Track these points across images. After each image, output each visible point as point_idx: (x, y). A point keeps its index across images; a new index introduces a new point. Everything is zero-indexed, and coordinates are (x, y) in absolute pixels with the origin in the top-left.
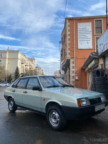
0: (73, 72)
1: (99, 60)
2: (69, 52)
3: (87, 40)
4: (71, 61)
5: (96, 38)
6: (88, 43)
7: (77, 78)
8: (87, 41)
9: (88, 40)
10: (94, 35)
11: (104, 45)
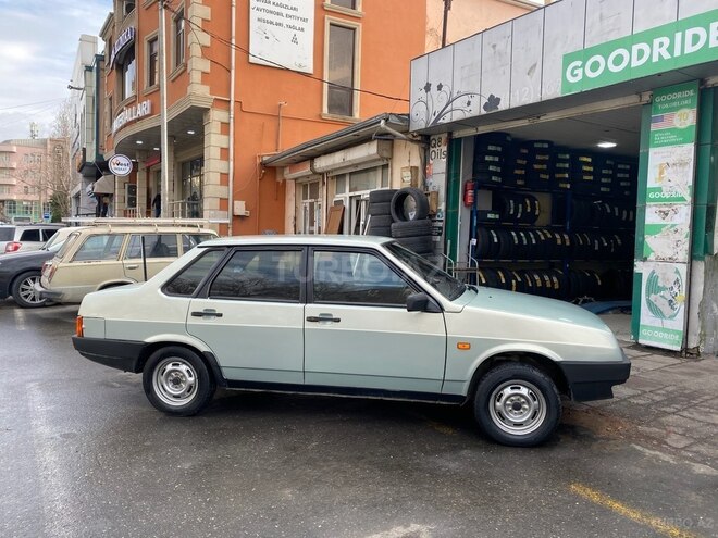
0: (224, 176)
1: (392, 147)
2: (206, 66)
3: (291, 22)
4: (216, 116)
5: (331, 24)
6: (295, 40)
7: (240, 208)
8: (294, 28)
9: (299, 24)
10: (323, 7)
11: (455, 95)
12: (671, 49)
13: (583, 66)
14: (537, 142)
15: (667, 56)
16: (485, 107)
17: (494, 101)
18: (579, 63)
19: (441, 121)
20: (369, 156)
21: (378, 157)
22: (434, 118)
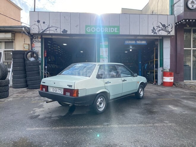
11: (50, 26)
12: (108, 30)
13: (91, 29)
14: (54, 41)
15: (108, 32)
16: (62, 32)
17: (65, 31)
18: (90, 28)
19: (45, 32)
20: (5, 38)
21: (11, 38)
22: (41, 31)
